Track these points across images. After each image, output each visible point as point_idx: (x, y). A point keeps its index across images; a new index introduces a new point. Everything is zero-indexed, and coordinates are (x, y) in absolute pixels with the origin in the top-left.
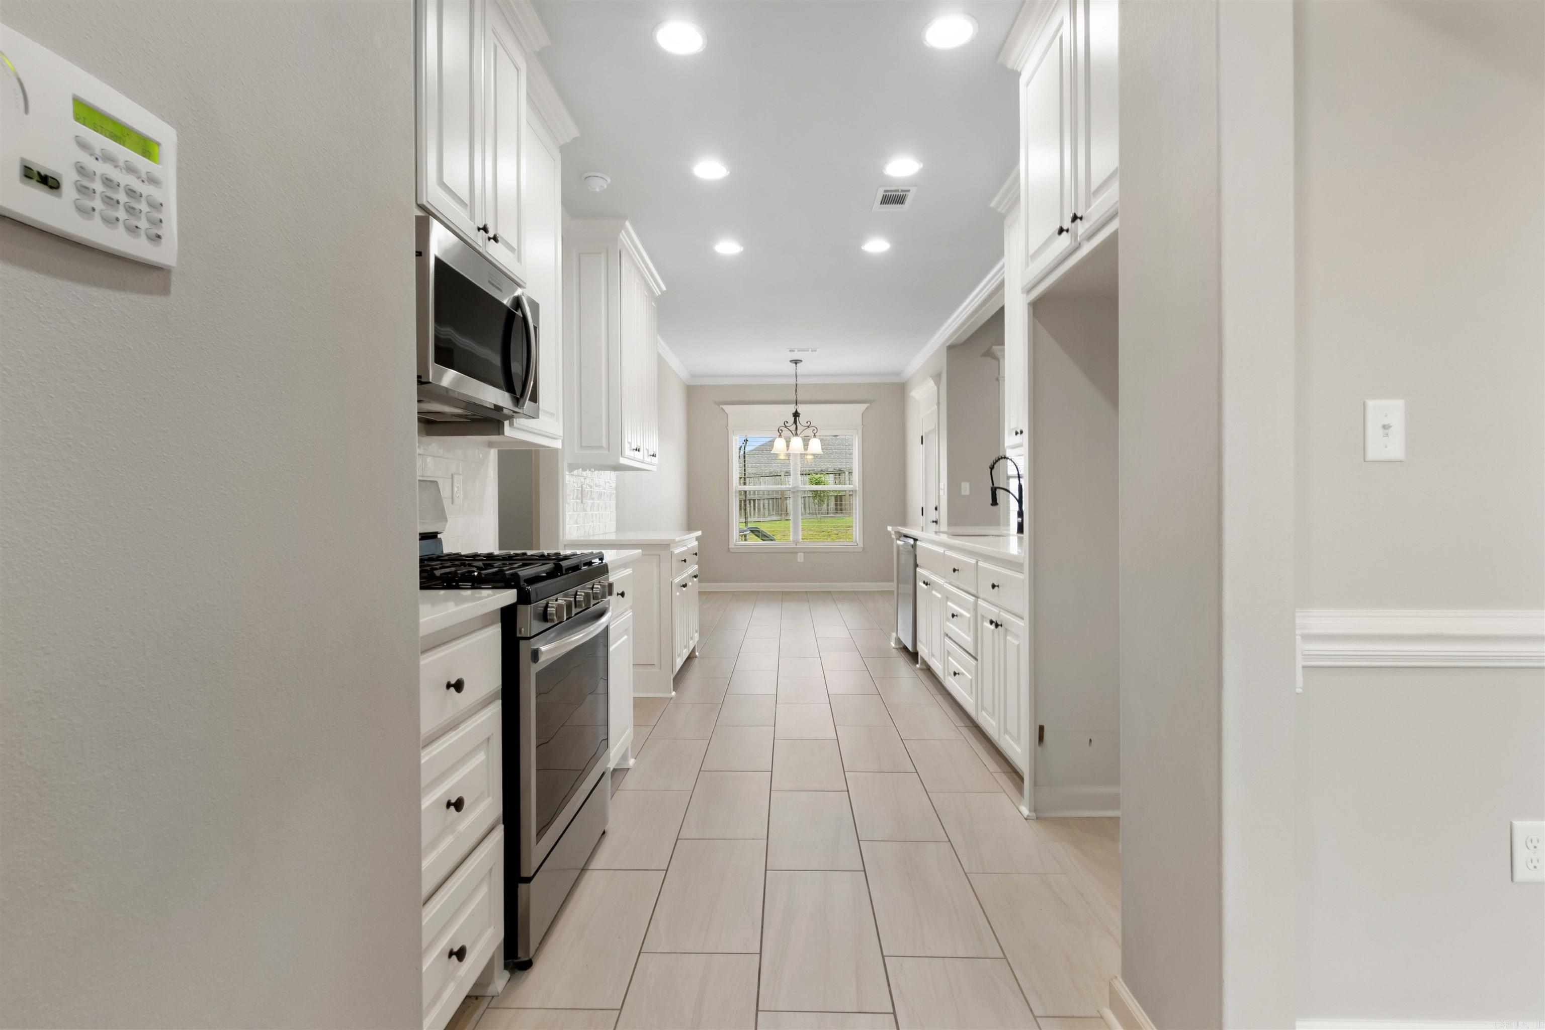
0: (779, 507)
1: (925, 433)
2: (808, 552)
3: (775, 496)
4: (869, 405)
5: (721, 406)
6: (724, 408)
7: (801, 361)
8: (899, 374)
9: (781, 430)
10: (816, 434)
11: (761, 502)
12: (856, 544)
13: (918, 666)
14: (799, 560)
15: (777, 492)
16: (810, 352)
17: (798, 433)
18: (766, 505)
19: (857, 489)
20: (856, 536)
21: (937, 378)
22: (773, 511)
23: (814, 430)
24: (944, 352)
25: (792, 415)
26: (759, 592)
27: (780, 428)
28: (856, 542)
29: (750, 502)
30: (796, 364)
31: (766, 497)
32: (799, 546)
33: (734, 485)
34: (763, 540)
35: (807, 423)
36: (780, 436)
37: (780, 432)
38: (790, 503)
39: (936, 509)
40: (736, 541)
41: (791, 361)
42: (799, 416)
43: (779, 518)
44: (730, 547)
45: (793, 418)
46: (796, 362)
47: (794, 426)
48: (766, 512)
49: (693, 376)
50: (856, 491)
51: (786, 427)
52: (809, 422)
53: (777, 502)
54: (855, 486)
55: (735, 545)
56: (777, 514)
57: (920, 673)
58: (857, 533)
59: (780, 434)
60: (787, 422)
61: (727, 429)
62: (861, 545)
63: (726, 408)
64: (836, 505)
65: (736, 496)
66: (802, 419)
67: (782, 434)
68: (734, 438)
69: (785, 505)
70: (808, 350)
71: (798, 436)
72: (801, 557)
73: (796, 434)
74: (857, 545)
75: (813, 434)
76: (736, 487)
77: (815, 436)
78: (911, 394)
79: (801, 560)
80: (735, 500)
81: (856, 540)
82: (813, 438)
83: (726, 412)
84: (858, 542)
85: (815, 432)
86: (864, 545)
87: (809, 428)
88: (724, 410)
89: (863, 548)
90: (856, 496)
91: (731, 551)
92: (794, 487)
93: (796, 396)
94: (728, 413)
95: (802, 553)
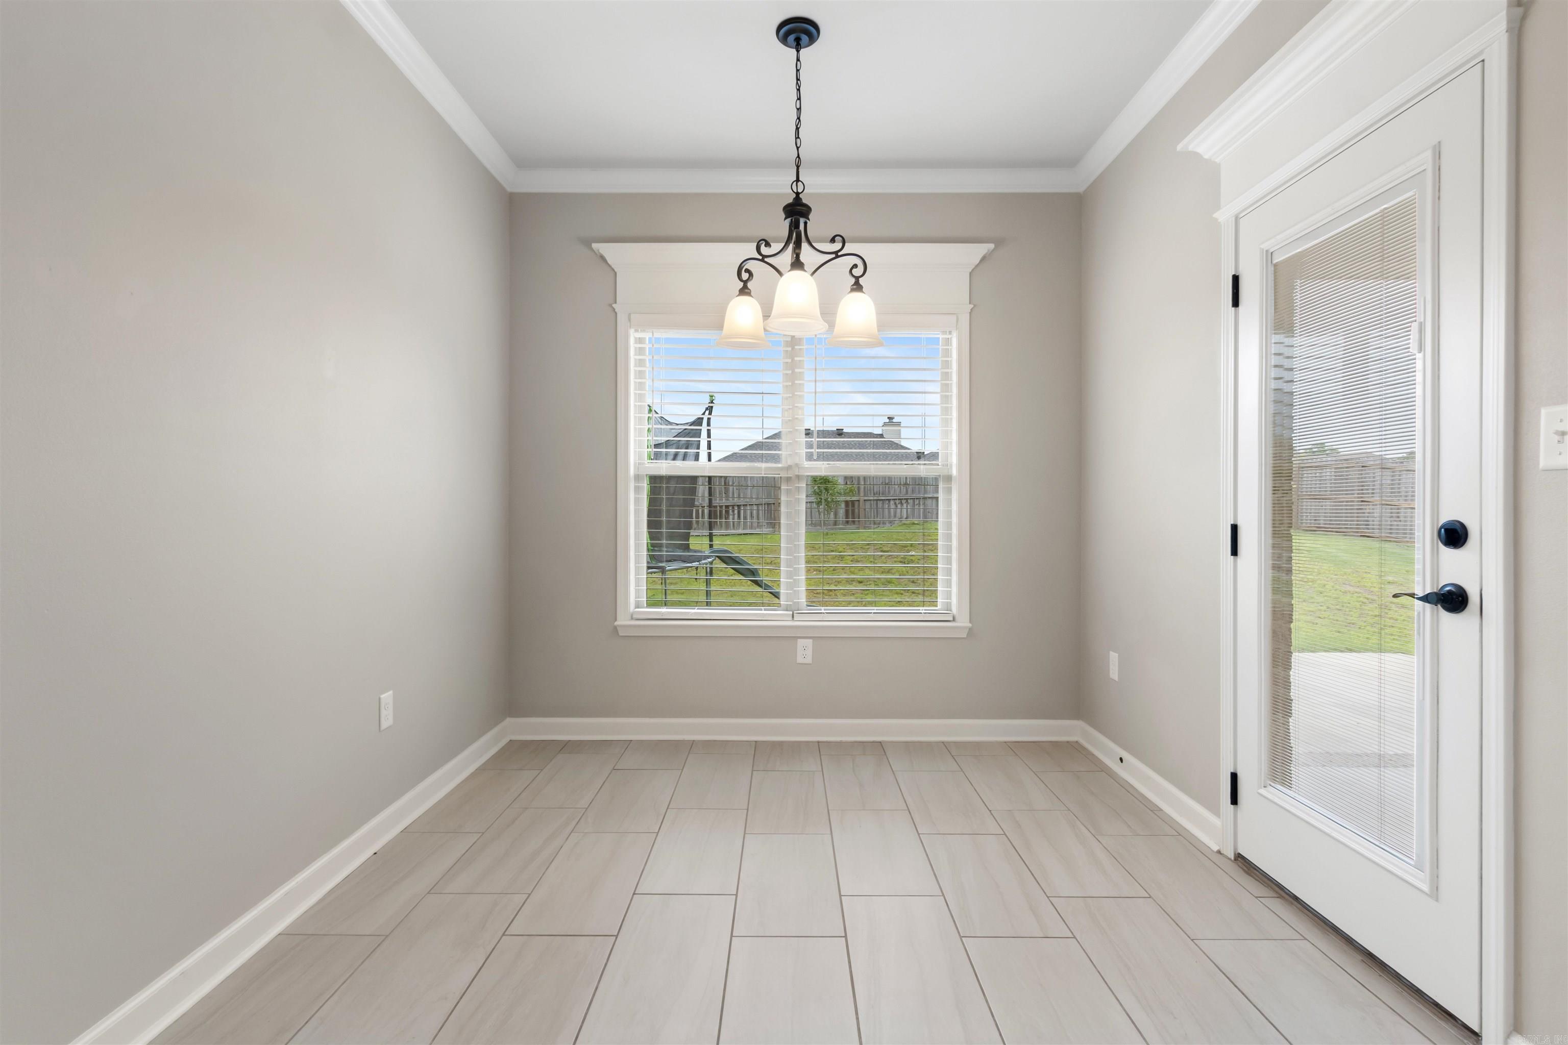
2: (821, 638)
4: (991, 247)
5: (595, 247)
6: (604, 254)
9: (747, 271)
10: (861, 280)
12: (951, 619)
14: (800, 660)
19: (954, 472)
20: (950, 595)
23: (855, 266)
25: (784, 216)
27: (748, 265)
28: (950, 611)
29: (733, 508)
30: (798, 39)
32: (801, 621)
35: (832, 240)
36: (744, 291)
37: (745, 276)
40: (637, 606)
41: (780, 26)
42: (805, 217)
45: (787, 224)
46: (796, 31)
47: (790, 252)
50: (949, 478)
51: (763, 259)
52: (837, 239)
54: (948, 466)
55: (633, 619)
58: (951, 592)
59: (746, 283)
60: (767, 241)
61: (614, 310)
62: (964, 622)
63: (612, 252)
65: (637, 489)
67: (749, 285)
68: (633, 335)
72: (805, 652)
74: (954, 620)
75: (853, 280)
76: (639, 464)
77: (857, 286)
78: (1179, 147)
79: (809, 660)
80: (635, 498)
81: (948, 607)
82: (852, 290)
83: (613, 270)
84: (954, 610)
85: (857, 272)
86: (970, 622)
87: (837, 257)
88: (603, 258)
89: (970, 629)
90: (949, 491)
91: (621, 634)
92: (789, 468)
93: (798, 148)
94: (616, 270)
95: (811, 640)
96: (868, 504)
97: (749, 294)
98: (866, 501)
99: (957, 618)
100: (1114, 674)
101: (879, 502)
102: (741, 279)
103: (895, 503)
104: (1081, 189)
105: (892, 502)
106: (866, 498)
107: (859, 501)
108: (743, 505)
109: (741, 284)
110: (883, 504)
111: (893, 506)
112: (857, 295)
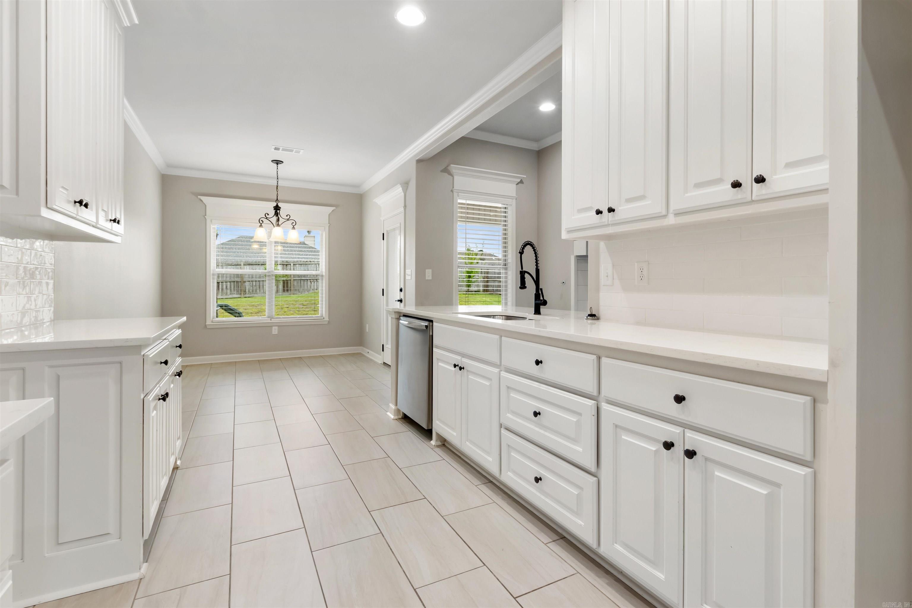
0: (239, 288)
1: (387, 231)
2: (280, 326)
3: (236, 279)
4: (335, 208)
5: (199, 197)
6: (201, 199)
7: (282, 162)
8: (357, 186)
9: (262, 221)
10: (295, 226)
11: (224, 283)
12: (322, 318)
13: (433, 442)
15: (238, 276)
16: (293, 153)
17: (279, 223)
18: (229, 286)
19: (324, 274)
20: (322, 311)
21: (405, 185)
22: (234, 291)
23: (293, 223)
24: (413, 166)
25: (273, 209)
26: (236, 362)
27: (262, 219)
28: (322, 316)
30: (277, 164)
31: (228, 279)
32: (273, 321)
33: (212, 268)
34: (235, 316)
35: (287, 216)
37: (261, 222)
38: (267, 284)
39: (401, 290)
40: (213, 318)
41: (272, 161)
42: (279, 210)
43: (239, 296)
44: (207, 324)
45: (274, 211)
46: (278, 162)
47: (275, 218)
48: (229, 291)
49: (169, 166)
50: (322, 276)
51: (267, 218)
52: (288, 216)
53: (238, 284)
54: (322, 272)
55: (212, 322)
56: (238, 294)
57: (438, 450)
58: (323, 310)
59: (261, 224)
60: (268, 215)
61: (205, 218)
62: (327, 319)
63: (204, 199)
64: (284, 287)
65: (213, 278)
66: (283, 213)
67: (262, 224)
68: (212, 226)
69: (244, 286)
70: (292, 151)
71: (280, 227)
72: (276, 330)
73: (278, 225)
74: (324, 319)
75: (293, 226)
76: (214, 270)
77: (294, 228)
78: (374, 201)
79: (276, 333)
80: (212, 281)
81: (322, 314)
82: (292, 229)
83: (205, 204)
84: (324, 316)
85: (294, 224)
86: (329, 319)
87: (288, 220)
88: (201, 201)
89: (329, 321)
90: (322, 279)
91: (208, 327)
92: (269, 272)
93: (277, 192)
94: (206, 204)
95: (277, 327)
96: (295, 283)
97: (262, 227)
98: (295, 281)
99: (325, 318)
100: (367, 331)
101: (302, 280)
102: (260, 223)
103: (311, 282)
104: (362, 193)
105: (309, 281)
106: (295, 279)
107: (290, 280)
108: (221, 282)
109: (260, 224)
110: (304, 282)
111: (309, 283)
112: (294, 230)
